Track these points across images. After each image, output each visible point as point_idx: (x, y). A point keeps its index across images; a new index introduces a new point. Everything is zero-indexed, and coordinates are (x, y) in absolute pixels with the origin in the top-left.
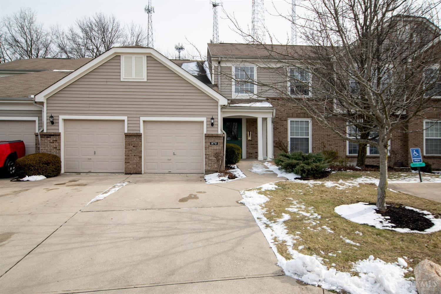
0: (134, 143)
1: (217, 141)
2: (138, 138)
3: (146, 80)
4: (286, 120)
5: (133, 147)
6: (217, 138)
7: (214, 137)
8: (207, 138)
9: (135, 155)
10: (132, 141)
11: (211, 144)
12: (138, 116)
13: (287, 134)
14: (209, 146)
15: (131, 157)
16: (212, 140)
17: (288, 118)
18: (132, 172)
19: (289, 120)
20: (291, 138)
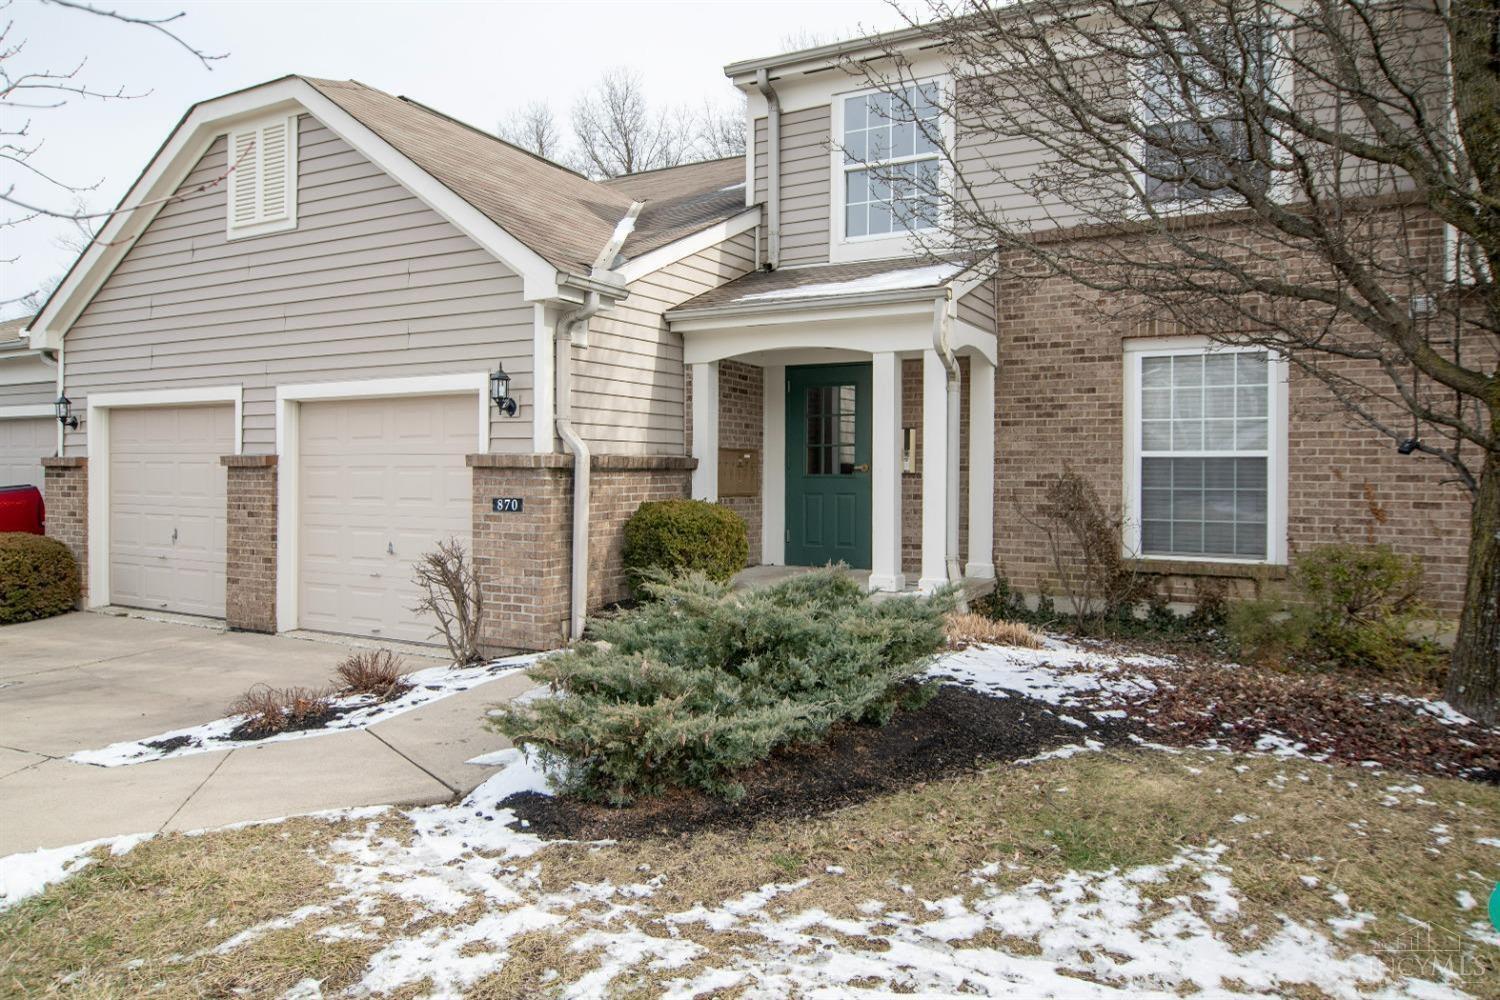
0: (250, 499)
1: (519, 492)
2: (263, 478)
3: (292, 224)
4: (1115, 359)
5: (251, 514)
6: (518, 474)
7: (508, 473)
8: (484, 475)
9: (253, 552)
10: (246, 492)
11: (495, 509)
12: (270, 381)
13: (1118, 436)
14: (487, 517)
15: (243, 558)
16: (501, 488)
17: (1130, 346)
18: (244, 624)
19: (1135, 355)
20: (1145, 460)
